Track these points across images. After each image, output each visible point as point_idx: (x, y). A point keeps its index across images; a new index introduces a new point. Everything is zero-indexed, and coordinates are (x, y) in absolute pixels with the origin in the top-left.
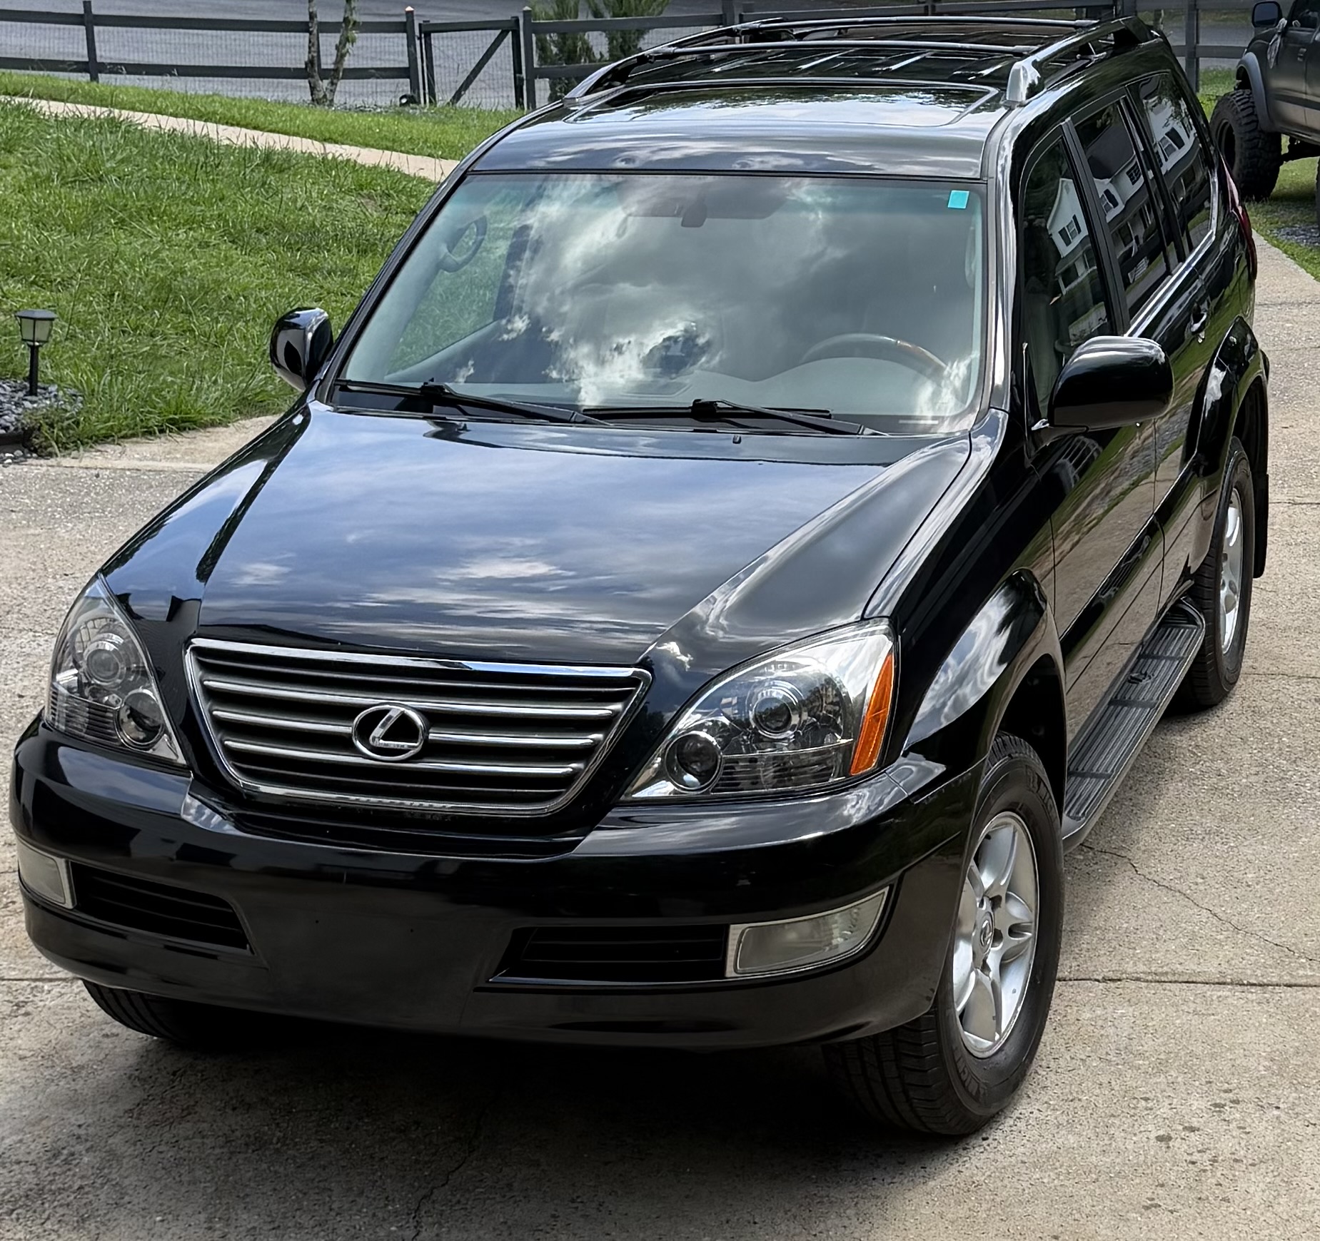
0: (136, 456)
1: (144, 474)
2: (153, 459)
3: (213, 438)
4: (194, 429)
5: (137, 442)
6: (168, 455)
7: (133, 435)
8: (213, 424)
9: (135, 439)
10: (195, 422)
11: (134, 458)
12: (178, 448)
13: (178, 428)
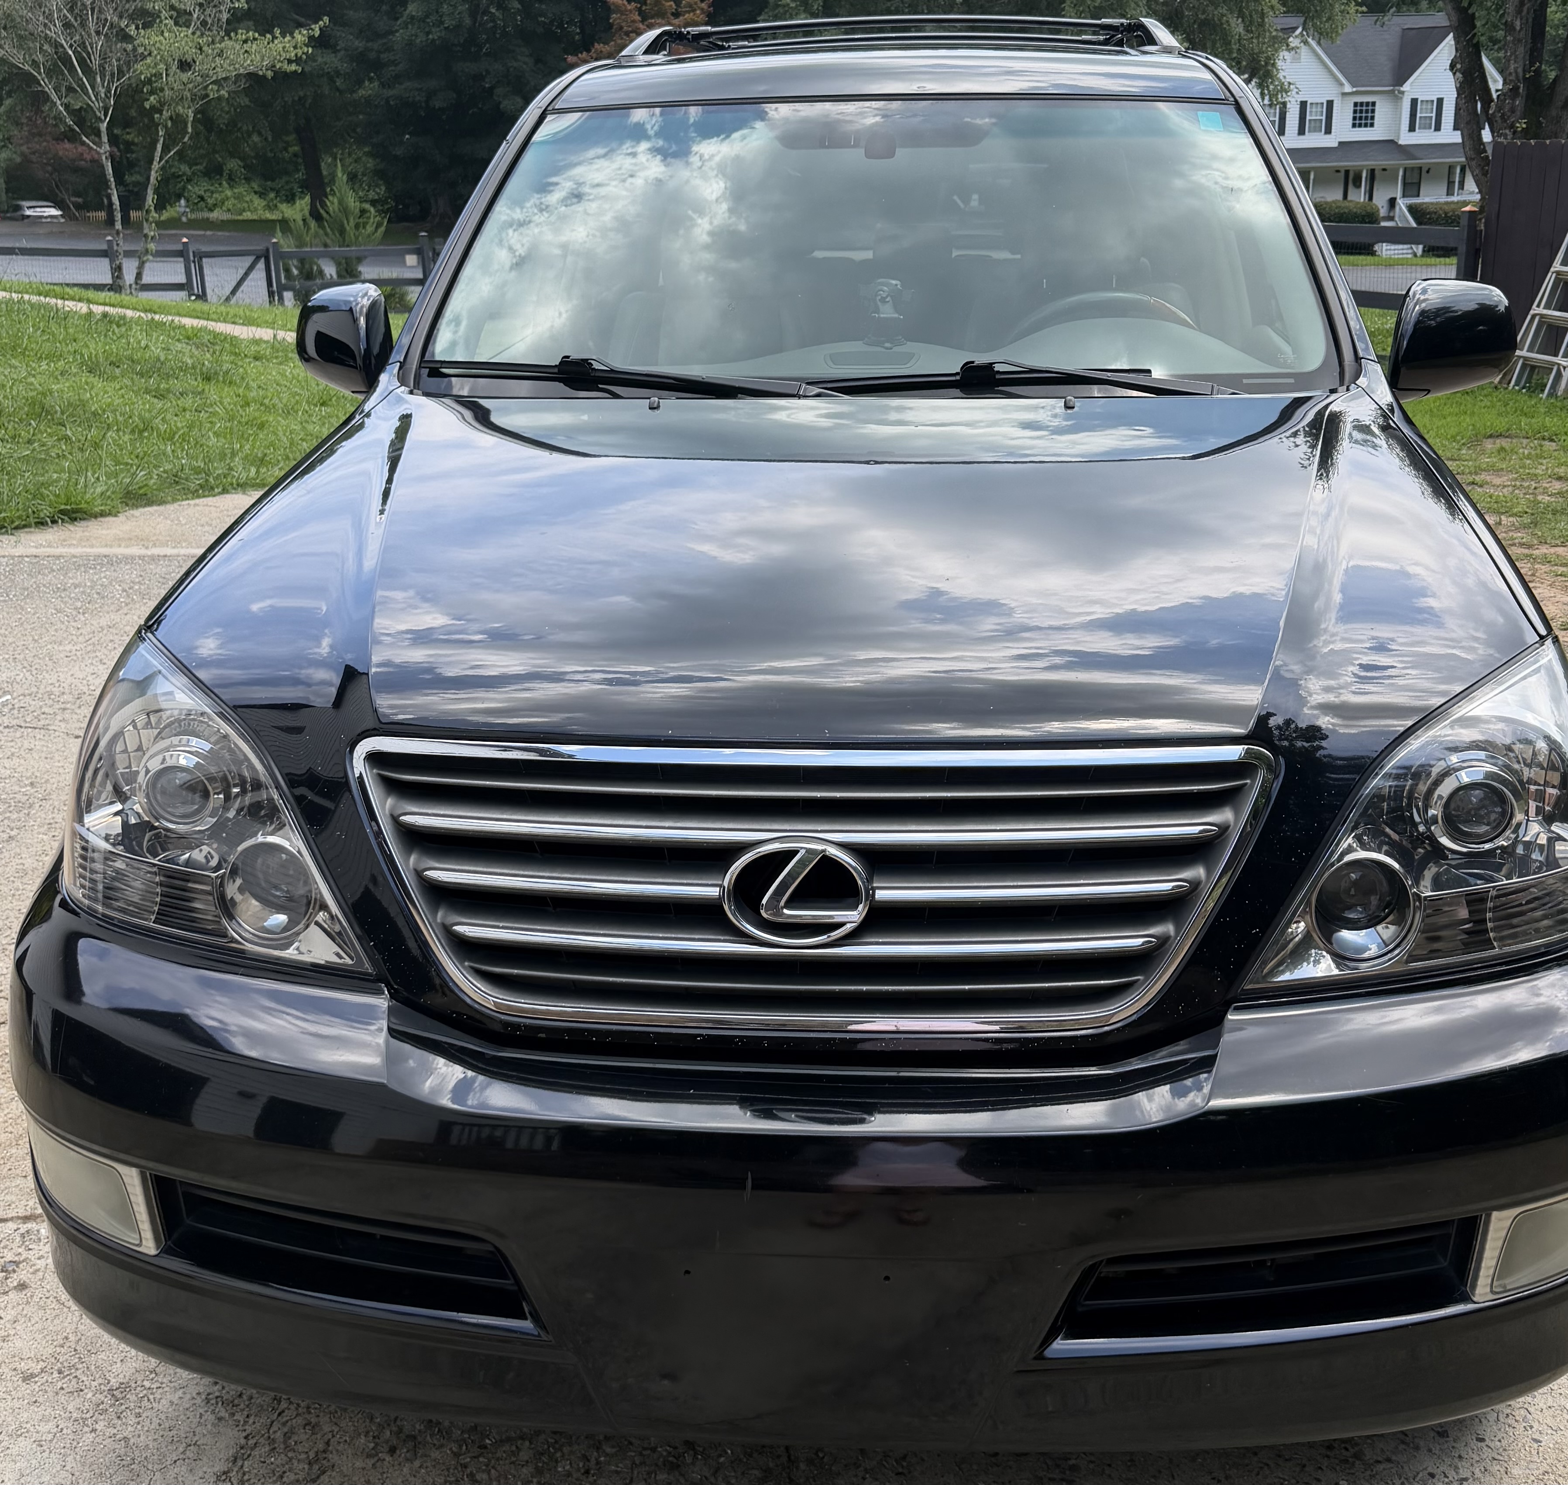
0: (32, 544)
1: (43, 559)
2: (50, 546)
3: (105, 526)
4: (84, 519)
5: (30, 532)
6: (63, 542)
7: (25, 526)
8: (102, 514)
9: (26, 530)
10: (85, 513)
11: (30, 546)
12: (73, 535)
13: (70, 518)
